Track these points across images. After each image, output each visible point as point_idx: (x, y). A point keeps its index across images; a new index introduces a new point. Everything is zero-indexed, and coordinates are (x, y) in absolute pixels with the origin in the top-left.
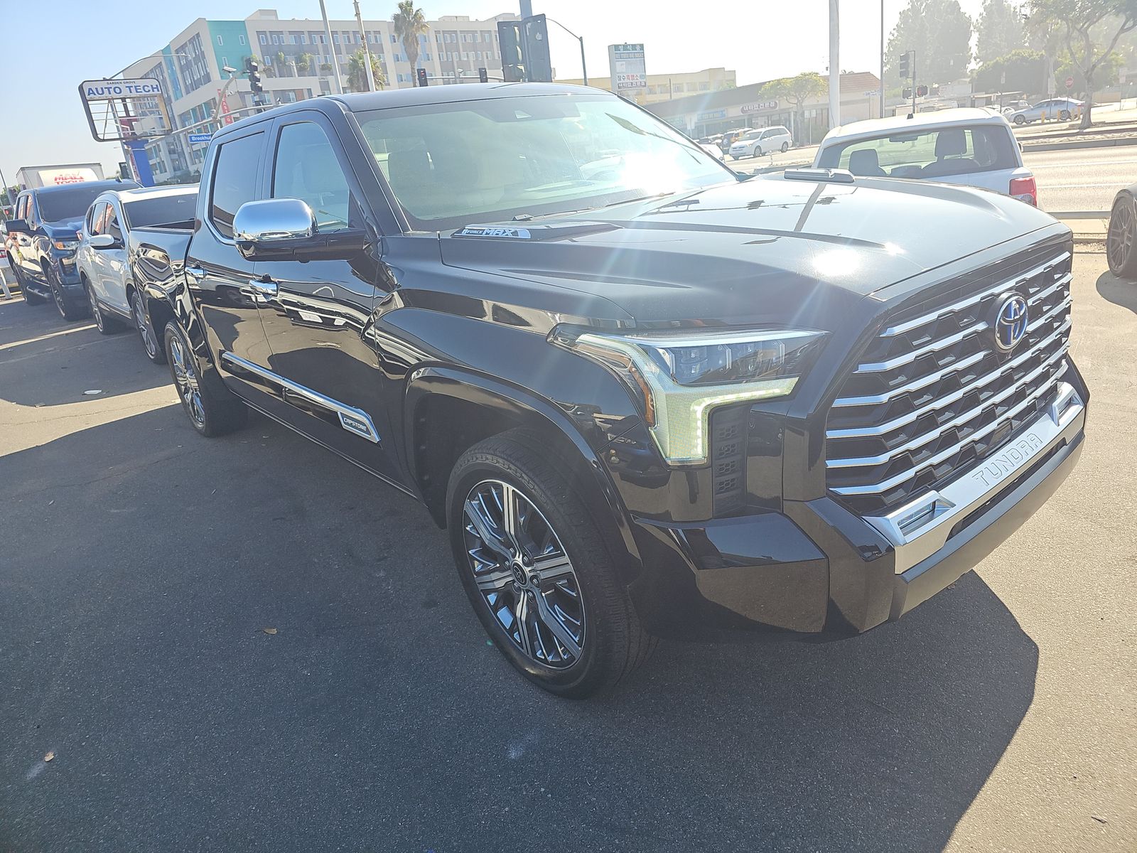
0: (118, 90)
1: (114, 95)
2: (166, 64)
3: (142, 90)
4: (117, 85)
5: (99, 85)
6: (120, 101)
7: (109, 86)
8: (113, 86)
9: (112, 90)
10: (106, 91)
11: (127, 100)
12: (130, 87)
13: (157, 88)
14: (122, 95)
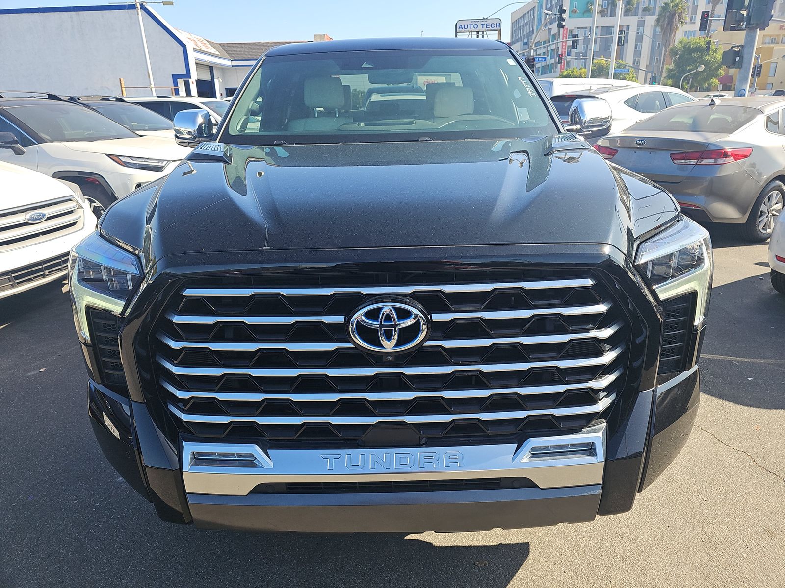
0: (476, 26)
1: (473, 29)
2: (538, 7)
3: (490, 27)
4: (477, 23)
5: (466, 23)
6: (476, 33)
7: (471, 23)
8: (474, 23)
9: (472, 26)
10: (469, 26)
11: (480, 33)
12: (483, 24)
13: (499, 25)
14: (477, 30)
